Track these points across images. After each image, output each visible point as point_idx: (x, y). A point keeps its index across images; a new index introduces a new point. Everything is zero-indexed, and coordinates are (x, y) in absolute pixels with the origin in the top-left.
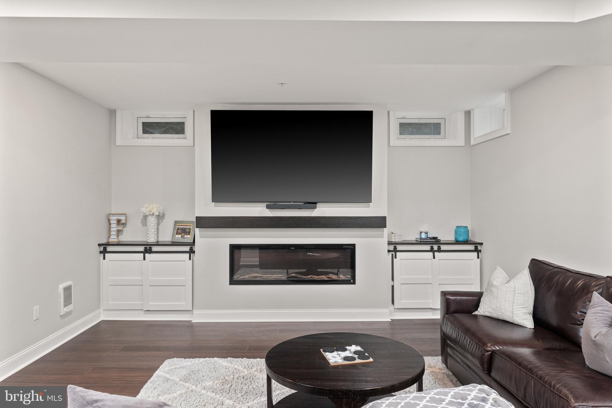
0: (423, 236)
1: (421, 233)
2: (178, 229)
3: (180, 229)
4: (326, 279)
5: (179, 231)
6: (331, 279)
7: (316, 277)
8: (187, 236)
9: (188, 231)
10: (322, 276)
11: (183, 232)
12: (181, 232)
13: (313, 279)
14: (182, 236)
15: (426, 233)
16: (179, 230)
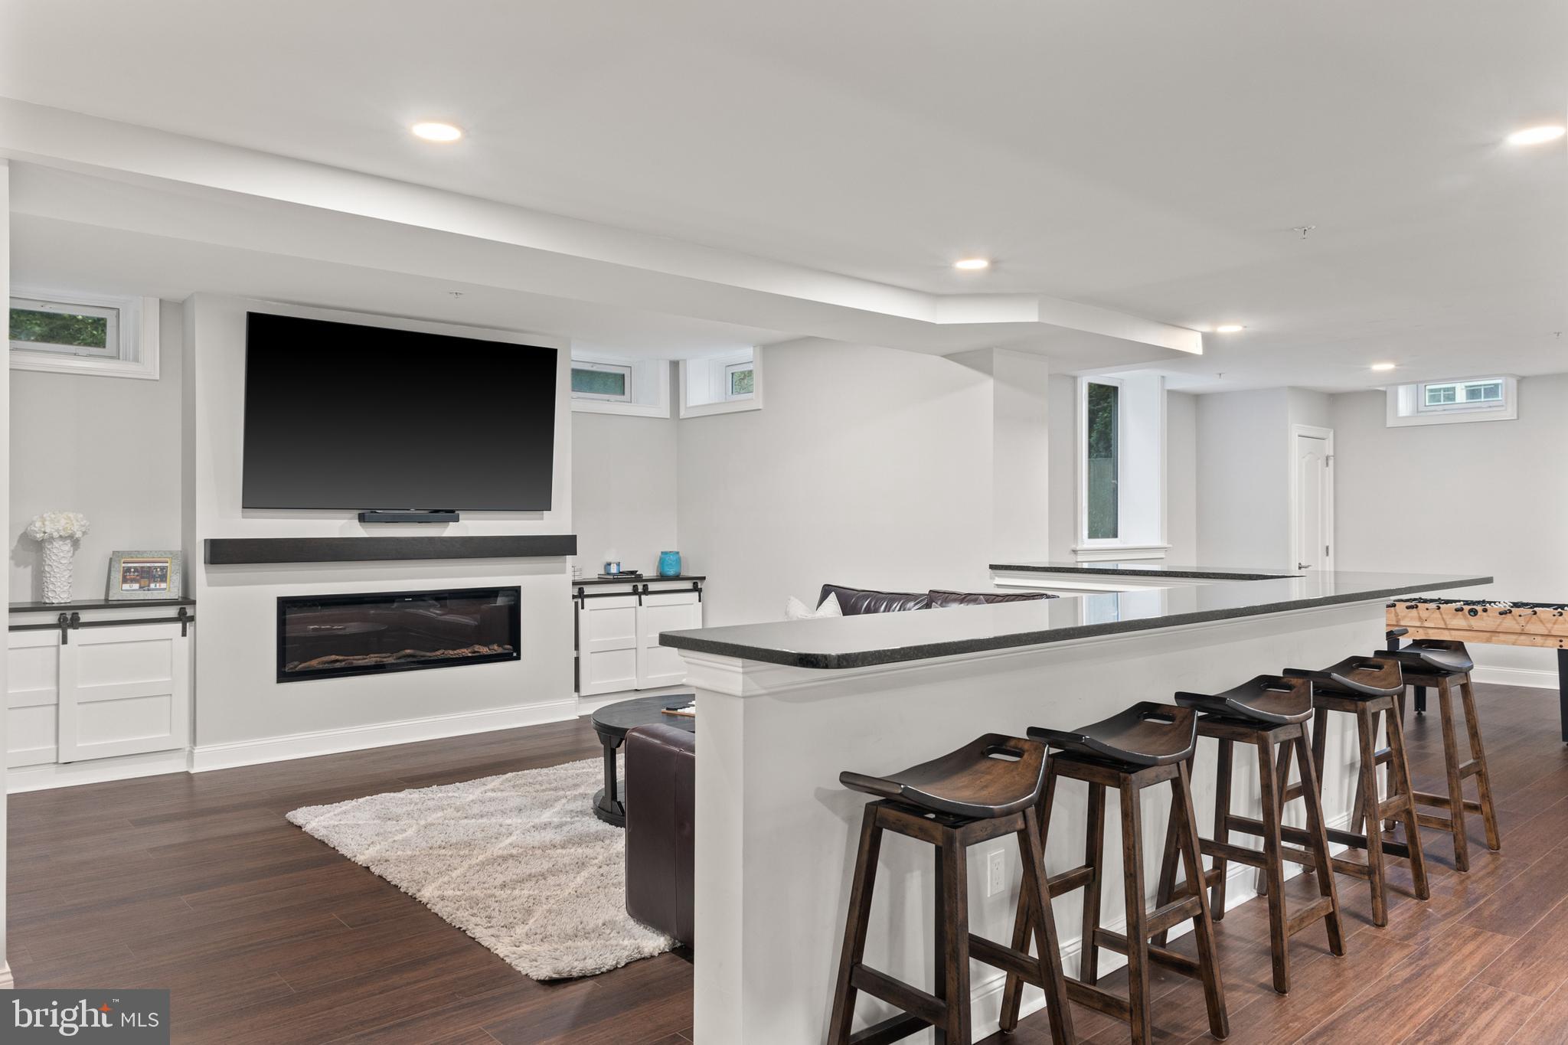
0: (614, 569)
1: (609, 564)
2: (128, 570)
3: (132, 570)
4: (470, 655)
5: (132, 574)
6: (478, 654)
7: (451, 652)
8: (158, 585)
9: (160, 573)
10: (463, 650)
11: (142, 578)
12: (138, 578)
13: (446, 657)
14: (142, 586)
15: (618, 564)
16: (130, 572)
